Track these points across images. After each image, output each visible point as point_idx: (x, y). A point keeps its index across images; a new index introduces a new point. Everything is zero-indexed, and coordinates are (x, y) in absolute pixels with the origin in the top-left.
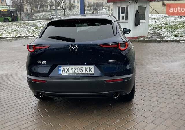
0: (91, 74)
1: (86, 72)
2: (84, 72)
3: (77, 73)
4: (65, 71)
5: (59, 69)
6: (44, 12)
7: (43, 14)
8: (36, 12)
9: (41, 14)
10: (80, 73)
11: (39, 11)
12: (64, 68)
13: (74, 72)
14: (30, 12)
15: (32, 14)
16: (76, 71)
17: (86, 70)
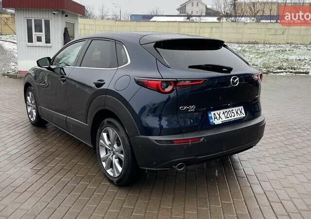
0: (243, 118)
1: (239, 116)
2: (236, 117)
3: (230, 118)
4: (216, 118)
5: (210, 115)
10: (233, 118)
12: (214, 114)
13: (227, 118)
16: (228, 116)
17: (237, 113)
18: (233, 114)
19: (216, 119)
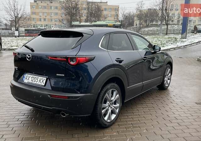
0: (42, 85)
1: (40, 83)
2: (38, 83)
3: (34, 82)
5: (25, 76)
6: (153, 26)
7: (151, 29)
8: (144, 27)
9: (149, 29)
10: (35, 82)
11: (147, 26)
12: (27, 76)
13: (32, 81)
14: (139, 27)
15: (140, 28)
16: (33, 80)
17: (40, 81)
18: (37, 81)
19: (26, 79)
